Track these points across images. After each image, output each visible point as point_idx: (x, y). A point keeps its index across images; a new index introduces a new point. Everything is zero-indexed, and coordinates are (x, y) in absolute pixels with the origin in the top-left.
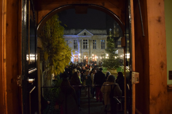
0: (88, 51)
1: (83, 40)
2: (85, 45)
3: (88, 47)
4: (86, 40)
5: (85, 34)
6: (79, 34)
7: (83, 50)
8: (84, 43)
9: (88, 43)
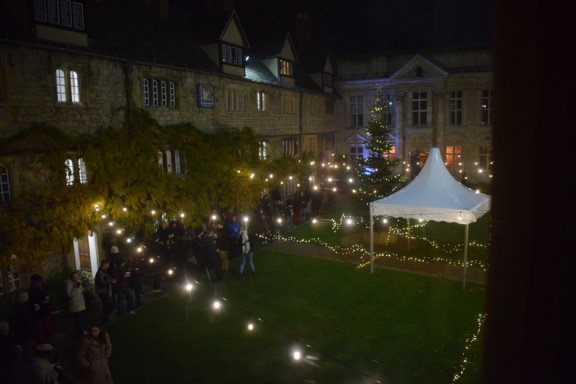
0: (428, 131)
1: (411, 95)
2: (420, 111)
3: (429, 118)
4: (424, 95)
5: (419, 72)
6: (397, 74)
7: (410, 131)
8: (415, 105)
9: (429, 103)
